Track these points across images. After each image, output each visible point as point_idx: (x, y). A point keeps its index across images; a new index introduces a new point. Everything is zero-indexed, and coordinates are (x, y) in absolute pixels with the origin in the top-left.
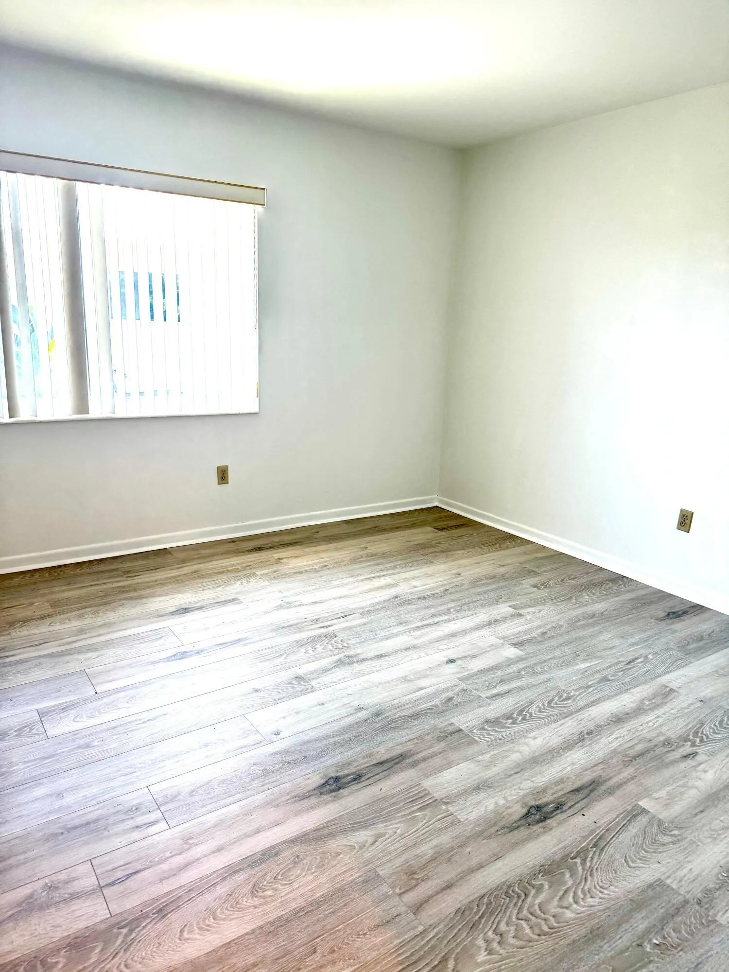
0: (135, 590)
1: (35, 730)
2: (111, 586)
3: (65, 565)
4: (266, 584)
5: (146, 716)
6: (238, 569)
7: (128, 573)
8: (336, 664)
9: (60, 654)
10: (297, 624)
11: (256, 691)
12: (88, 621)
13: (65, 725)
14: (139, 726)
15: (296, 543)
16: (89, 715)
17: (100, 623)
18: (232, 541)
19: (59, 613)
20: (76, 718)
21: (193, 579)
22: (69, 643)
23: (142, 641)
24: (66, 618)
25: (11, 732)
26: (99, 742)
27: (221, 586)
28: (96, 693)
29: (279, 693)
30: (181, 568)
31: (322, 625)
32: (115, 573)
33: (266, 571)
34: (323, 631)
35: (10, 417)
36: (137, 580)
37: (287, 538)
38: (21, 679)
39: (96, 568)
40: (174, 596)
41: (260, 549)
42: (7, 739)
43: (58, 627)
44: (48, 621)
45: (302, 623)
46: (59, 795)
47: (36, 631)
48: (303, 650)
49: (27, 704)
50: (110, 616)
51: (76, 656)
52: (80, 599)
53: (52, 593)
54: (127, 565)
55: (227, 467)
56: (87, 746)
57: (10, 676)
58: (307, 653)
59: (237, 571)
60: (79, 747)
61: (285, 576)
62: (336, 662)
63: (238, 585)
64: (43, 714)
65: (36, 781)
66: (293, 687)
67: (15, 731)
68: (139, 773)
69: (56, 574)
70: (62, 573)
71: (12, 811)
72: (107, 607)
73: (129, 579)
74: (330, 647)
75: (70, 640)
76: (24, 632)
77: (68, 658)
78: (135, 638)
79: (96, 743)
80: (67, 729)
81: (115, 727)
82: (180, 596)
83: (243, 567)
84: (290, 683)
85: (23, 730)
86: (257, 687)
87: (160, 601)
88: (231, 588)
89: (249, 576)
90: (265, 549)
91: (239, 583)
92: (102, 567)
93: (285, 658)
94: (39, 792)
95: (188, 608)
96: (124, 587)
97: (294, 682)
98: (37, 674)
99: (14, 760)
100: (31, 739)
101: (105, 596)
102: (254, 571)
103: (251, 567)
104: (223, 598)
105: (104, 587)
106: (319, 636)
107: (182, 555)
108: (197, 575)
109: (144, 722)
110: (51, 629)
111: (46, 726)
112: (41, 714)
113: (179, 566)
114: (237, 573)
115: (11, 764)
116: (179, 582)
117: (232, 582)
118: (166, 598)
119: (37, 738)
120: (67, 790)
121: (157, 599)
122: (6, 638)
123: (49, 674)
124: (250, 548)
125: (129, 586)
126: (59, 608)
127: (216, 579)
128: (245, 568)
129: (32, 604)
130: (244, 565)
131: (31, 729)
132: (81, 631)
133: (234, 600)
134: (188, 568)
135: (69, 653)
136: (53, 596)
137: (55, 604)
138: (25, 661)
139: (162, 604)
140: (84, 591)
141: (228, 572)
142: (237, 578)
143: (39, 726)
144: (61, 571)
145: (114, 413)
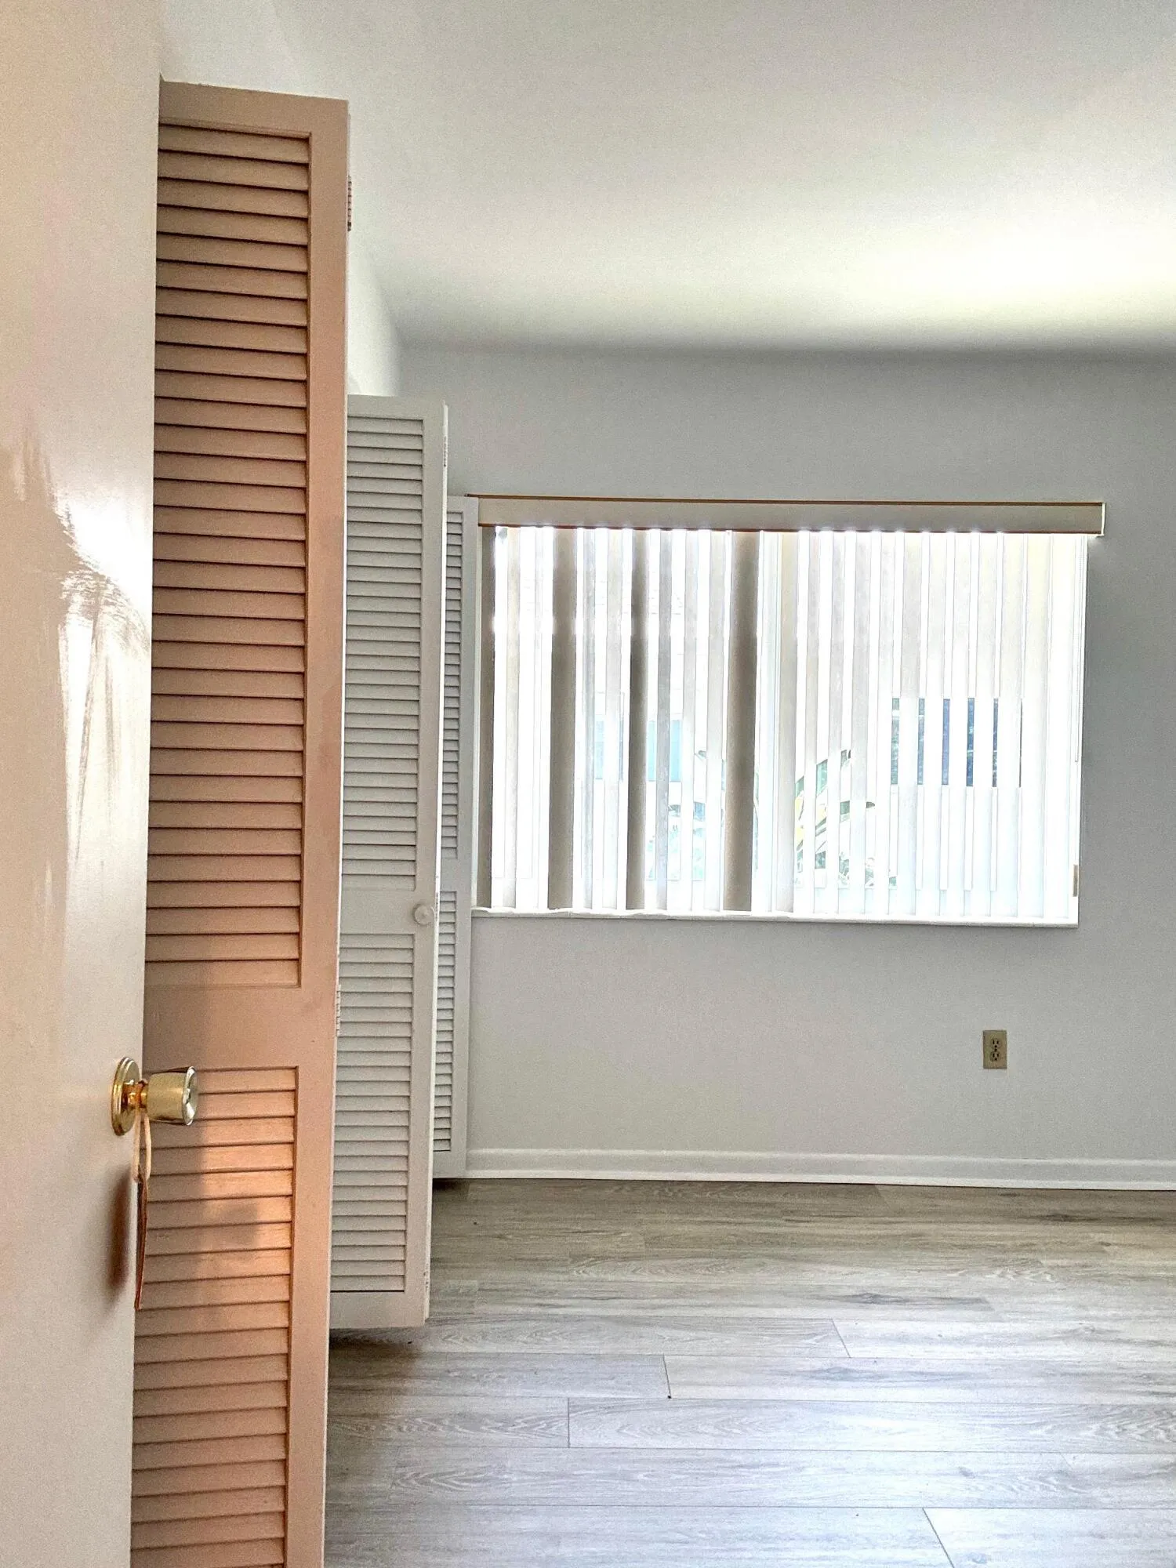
0: (793, 1244)
1: (554, 1428)
2: (755, 1229)
3: (690, 1183)
4: (1058, 1285)
5: (738, 1458)
6: (1003, 1246)
7: (790, 1214)
8: (1162, 1471)
9: (636, 1322)
10: (1101, 1374)
11: (965, 1474)
12: (697, 1279)
13: (606, 1435)
14: (720, 1471)
15: (1153, 1220)
16: (646, 1429)
17: (713, 1287)
18: (1011, 1193)
19: (657, 1257)
20: (623, 1427)
21: (908, 1247)
22: (654, 1307)
23: (778, 1332)
24: (664, 1267)
25: (520, 1421)
26: (646, 1476)
27: (957, 1270)
28: (669, 1397)
29: (1012, 1490)
30: (890, 1223)
31: (1157, 1389)
32: (768, 1210)
33: (1065, 1262)
34: (1154, 1400)
35: (628, 908)
36: (802, 1228)
37: (1133, 1208)
38: (565, 1346)
39: (736, 1196)
40: (861, 1269)
41: (1067, 1218)
42: (510, 1429)
43: (645, 1278)
44: (634, 1264)
45: (1113, 1375)
46: (555, 1538)
47: (611, 1277)
48: (1095, 1427)
49: (558, 1385)
50: (735, 1279)
51: (659, 1331)
52: (696, 1241)
53: (656, 1222)
54: (795, 1201)
55: (1004, 1033)
56: (626, 1477)
57: (548, 1336)
58: (1102, 1434)
59: (1004, 1250)
60: (613, 1475)
61: (1103, 1278)
62: (1165, 1467)
63: (994, 1276)
64: (574, 1406)
65: (529, 1506)
66: (1047, 1488)
67: (526, 1422)
68: (695, 1546)
69: (671, 1194)
70: (680, 1195)
71: (478, 1539)
72: (738, 1264)
73: (788, 1224)
74: (1162, 1435)
75: (656, 1301)
76: (593, 1273)
77: (644, 1330)
78: (765, 1324)
79: (640, 1476)
80: (604, 1442)
81: (682, 1461)
82: (872, 1272)
83: (1015, 1245)
84: (1041, 1479)
85: (534, 1423)
86: (969, 1467)
87: (831, 1273)
88: (975, 1278)
89: (1025, 1263)
90: (1079, 1220)
91: (998, 1272)
92: (749, 1197)
93: (1050, 1432)
94: (529, 1524)
95: (879, 1296)
96: (776, 1235)
97: (1051, 1479)
98: (589, 1344)
99: (509, 1464)
100: (545, 1441)
101: (739, 1243)
102: (1037, 1256)
103: (1033, 1248)
104: (954, 1294)
105: (741, 1228)
106: (1142, 1409)
107: (901, 1202)
108: (919, 1243)
109: (733, 1467)
110: (634, 1278)
111: (574, 1427)
112: (572, 1407)
113: (892, 1219)
114: (998, 1255)
115: (502, 1469)
116: (879, 1248)
117: (984, 1268)
118: (845, 1270)
119: (554, 1441)
120: (568, 1535)
121: (827, 1268)
122: (562, 1277)
123: (606, 1349)
124: (1045, 1213)
125: (784, 1236)
126: (658, 1248)
127: (952, 1255)
128: (1018, 1249)
129: (617, 1233)
130: (1019, 1242)
131: (549, 1426)
132: (679, 1292)
133: (978, 1301)
134: (903, 1226)
135: (648, 1323)
136: (654, 1228)
137: (653, 1241)
138: (579, 1319)
139: (833, 1278)
140: (707, 1228)
141: (980, 1247)
142: (996, 1264)
143: (562, 1424)
144: (679, 1191)
145: (791, 911)
